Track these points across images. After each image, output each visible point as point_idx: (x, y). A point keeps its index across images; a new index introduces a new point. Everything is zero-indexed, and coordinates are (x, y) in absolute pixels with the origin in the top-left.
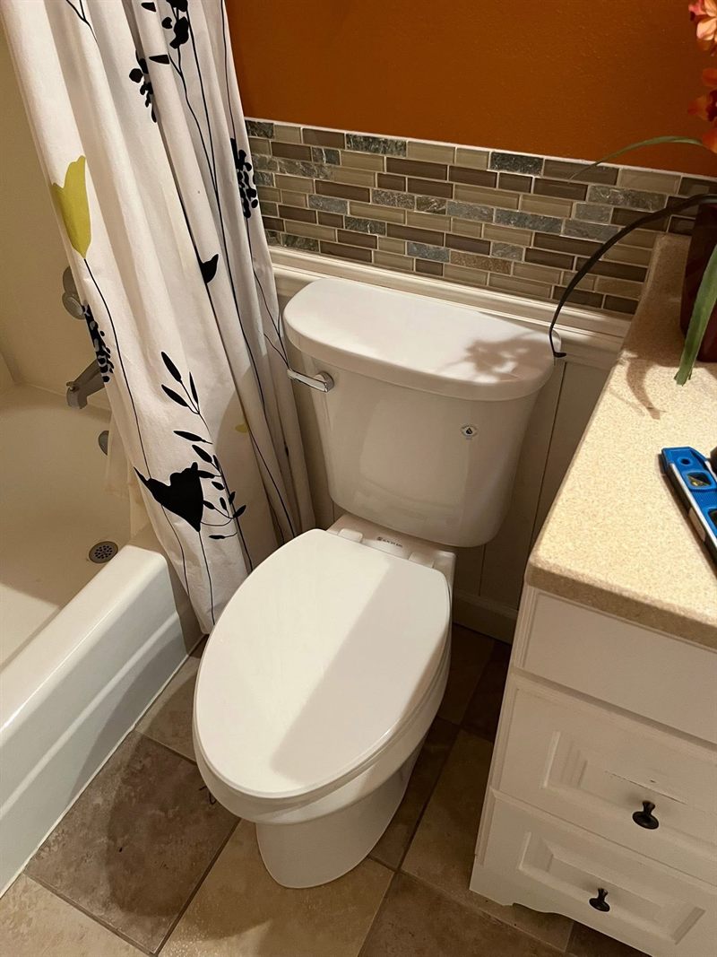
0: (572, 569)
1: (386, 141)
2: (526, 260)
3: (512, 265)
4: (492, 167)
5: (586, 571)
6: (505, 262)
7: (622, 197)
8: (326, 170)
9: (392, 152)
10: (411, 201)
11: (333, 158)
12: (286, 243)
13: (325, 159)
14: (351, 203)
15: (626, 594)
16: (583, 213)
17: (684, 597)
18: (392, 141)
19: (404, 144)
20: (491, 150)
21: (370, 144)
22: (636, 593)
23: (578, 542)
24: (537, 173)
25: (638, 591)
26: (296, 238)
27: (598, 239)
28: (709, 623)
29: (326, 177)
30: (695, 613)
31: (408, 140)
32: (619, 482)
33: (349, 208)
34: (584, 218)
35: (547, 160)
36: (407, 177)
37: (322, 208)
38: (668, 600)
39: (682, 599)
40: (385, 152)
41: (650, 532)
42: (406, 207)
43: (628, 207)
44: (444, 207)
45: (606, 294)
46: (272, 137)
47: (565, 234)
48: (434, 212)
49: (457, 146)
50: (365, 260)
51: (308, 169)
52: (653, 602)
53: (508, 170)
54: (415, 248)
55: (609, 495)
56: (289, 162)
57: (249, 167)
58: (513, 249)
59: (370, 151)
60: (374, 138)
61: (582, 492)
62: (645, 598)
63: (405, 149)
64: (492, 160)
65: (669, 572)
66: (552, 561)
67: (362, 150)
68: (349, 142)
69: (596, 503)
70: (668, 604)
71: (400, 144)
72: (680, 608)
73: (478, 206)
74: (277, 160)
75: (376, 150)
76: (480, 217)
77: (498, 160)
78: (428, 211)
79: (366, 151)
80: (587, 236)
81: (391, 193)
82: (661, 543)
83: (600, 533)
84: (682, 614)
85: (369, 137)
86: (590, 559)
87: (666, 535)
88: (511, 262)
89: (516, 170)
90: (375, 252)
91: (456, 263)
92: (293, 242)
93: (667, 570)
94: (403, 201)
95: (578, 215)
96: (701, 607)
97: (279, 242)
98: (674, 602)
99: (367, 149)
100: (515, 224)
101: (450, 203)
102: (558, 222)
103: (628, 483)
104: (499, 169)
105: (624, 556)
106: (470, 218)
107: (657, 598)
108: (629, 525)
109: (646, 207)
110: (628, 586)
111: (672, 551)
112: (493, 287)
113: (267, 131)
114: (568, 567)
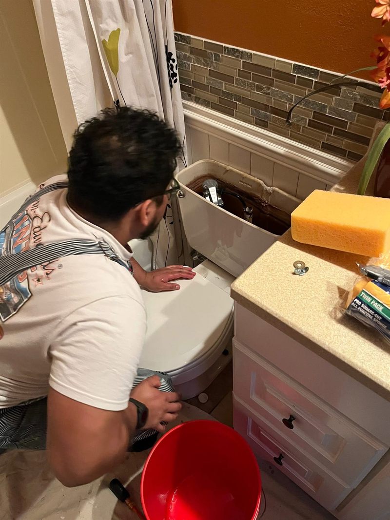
0: (248, 294)
1: (242, 52)
2: (308, 125)
3: (302, 128)
4: (293, 72)
5: (254, 296)
6: (298, 125)
7: (359, 97)
8: (214, 64)
9: (245, 58)
10: (253, 86)
11: (217, 58)
12: (195, 101)
13: (213, 58)
14: (225, 83)
15: (268, 311)
16: (339, 103)
17: (295, 318)
18: (245, 52)
19: (251, 54)
20: (293, 63)
21: (235, 52)
22: (273, 311)
23: (257, 281)
24: (316, 78)
25: (274, 310)
26: (200, 99)
27: (346, 119)
28: (302, 333)
29: (214, 68)
30: (297, 327)
31: (253, 52)
32: (294, 255)
33: (224, 87)
34: (339, 106)
35: (321, 72)
36: (252, 73)
37: (212, 84)
38: (287, 318)
39: (294, 319)
40: (242, 58)
41: (296, 283)
42: (251, 89)
43: (361, 102)
44: (269, 91)
45: (348, 150)
46: (190, 44)
47: (329, 113)
48: (265, 93)
49: (277, 58)
50: (231, 114)
51: (206, 62)
52: (279, 317)
53: (301, 74)
54: (255, 111)
55: (286, 261)
56: (198, 58)
57: (174, 61)
58: (302, 119)
59: (235, 56)
60: (237, 50)
61: (273, 257)
62: (277, 314)
63: (251, 57)
64: (293, 68)
65: (295, 305)
66: (239, 288)
67: (231, 56)
68: (225, 50)
69: (277, 264)
70: (286, 320)
71: (249, 54)
72: (291, 323)
73: (285, 93)
74: (192, 56)
75: (238, 56)
76: (286, 99)
77: (297, 68)
78: (261, 93)
79: (233, 56)
80: (340, 116)
81: (244, 81)
82: (299, 290)
83: (270, 279)
84: (291, 326)
85: (234, 49)
86: (258, 290)
87: (304, 286)
88: (301, 126)
89: (306, 75)
90: (236, 111)
91: (274, 122)
92: (198, 101)
93: (294, 303)
94: (250, 85)
95: (336, 104)
96: (301, 325)
97: (192, 100)
98: (289, 319)
99: (233, 55)
100: (304, 105)
101: (272, 89)
102: (325, 107)
103: (299, 256)
104: (297, 74)
105: (276, 292)
106: (282, 99)
107: (282, 316)
108: (288, 278)
109: (371, 104)
110: (270, 307)
111: (302, 295)
112: (292, 137)
113: (187, 40)
114: (246, 292)
